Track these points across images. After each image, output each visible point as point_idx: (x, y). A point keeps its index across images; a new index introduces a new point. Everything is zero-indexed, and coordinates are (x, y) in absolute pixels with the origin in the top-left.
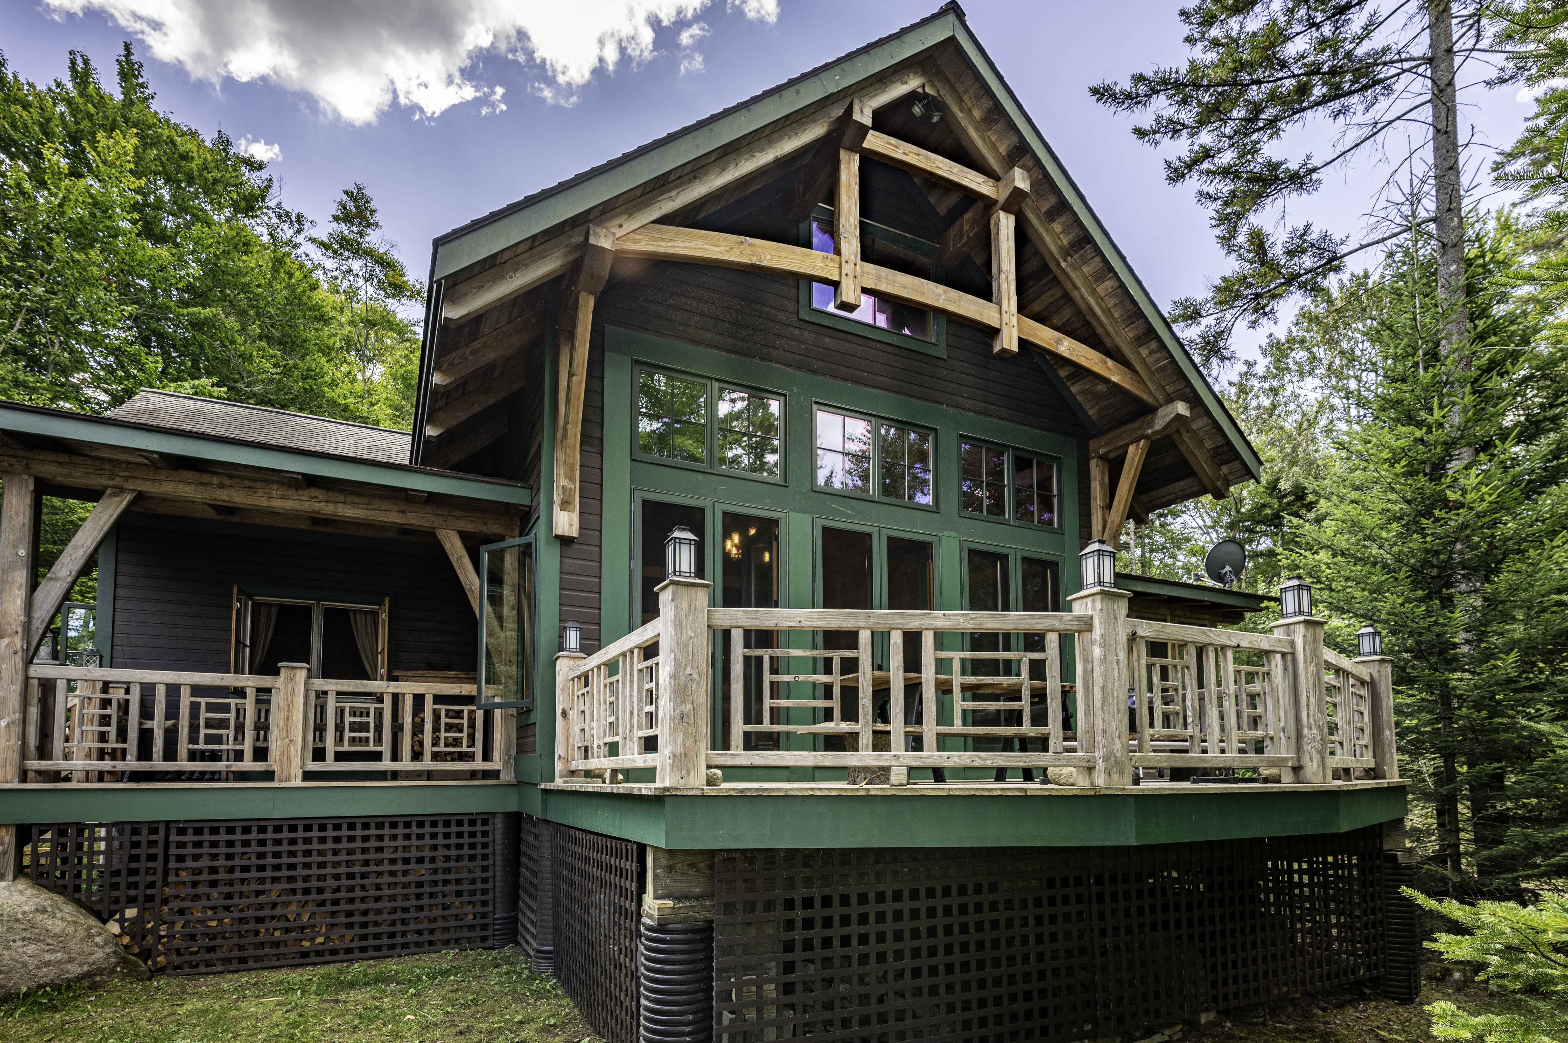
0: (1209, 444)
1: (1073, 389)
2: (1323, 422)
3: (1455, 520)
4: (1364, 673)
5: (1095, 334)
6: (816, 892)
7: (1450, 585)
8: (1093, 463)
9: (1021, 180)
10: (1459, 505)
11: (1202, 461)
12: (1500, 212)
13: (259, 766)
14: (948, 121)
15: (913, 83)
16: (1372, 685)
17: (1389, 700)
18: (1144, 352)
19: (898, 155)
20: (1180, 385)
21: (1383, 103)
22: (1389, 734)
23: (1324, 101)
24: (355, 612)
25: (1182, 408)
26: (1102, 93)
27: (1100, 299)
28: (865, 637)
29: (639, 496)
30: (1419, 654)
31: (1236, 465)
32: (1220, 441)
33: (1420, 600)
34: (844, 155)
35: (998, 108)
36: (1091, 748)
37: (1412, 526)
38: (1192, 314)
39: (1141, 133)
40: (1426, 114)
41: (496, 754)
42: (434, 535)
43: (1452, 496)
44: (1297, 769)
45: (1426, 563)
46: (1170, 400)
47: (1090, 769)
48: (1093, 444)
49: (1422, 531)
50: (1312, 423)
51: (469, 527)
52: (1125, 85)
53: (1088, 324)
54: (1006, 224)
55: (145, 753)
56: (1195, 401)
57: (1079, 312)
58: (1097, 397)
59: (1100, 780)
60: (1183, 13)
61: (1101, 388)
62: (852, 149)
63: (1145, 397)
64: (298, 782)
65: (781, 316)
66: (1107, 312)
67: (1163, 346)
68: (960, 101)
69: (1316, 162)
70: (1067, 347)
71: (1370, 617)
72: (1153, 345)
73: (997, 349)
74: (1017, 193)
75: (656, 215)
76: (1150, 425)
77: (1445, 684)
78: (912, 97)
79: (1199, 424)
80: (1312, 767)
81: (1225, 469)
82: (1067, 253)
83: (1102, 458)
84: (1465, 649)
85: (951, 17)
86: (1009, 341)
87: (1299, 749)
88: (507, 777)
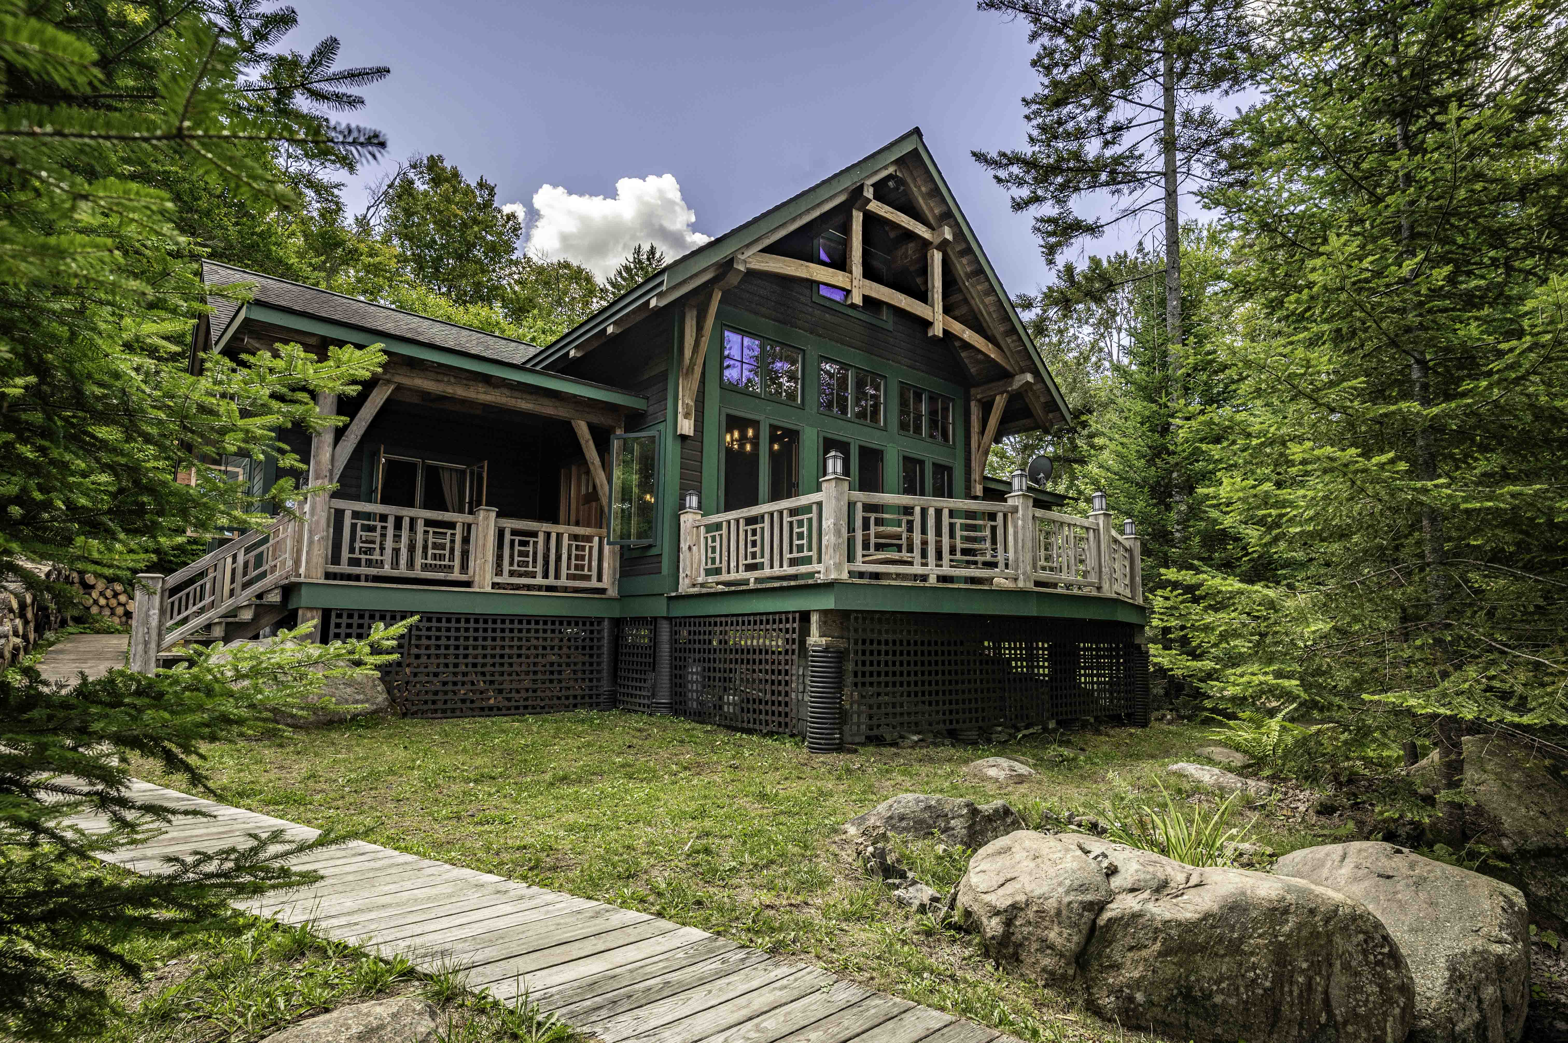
0: (1042, 400)
1: (963, 355)
2: (1094, 359)
3: (1172, 460)
4: (1127, 544)
5: (981, 325)
6: (890, 637)
7: (1171, 496)
8: (973, 404)
9: (948, 235)
10: (1174, 453)
11: (1038, 410)
12: (1210, 225)
13: (464, 578)
14: (907, 193)
15: (891, 170)
16: (1129, 551)
17: (1139, 565)
18: (1009, 340)
19: (882, 213)
20: (1028, 363)
21: (1139, 192)
22: (1138, 579)
23: (1107, 184)
24: (443, 468)
25: (1029, 377)
26: (979, 157)
27: (985, 306)
28: (918, 510)
29: (725, 411)
30: (1154, 537)
31: (1058, 414)
32: (1049, 398)
33: (1155, 505)
34: (855, 213)
35: (937, 188)
36: (1016, 569)
37: (1151, 462)
38: (1028, 305)
39: (999, 180)
40: (1161, 206)
41: (605, 577)
42: (569, 423)
43: (1171, 448)
44: (1099, 589)
45: (1158, 483)
46: (1023, 371)
47: (1016, 580)
48: (973, 391)
49: (1155, 465)
50: (1087, 359)
51: (596, 419)
52: (993, 154)
53: (977, 319)
54: (937, 257)
55: (395, 564)
56: (1036, 373)
57: (972, 310)
58: (978, 362)
59: (1021, 584)
60: (1024, 100)
61: (980, 356)
62: (859, 209)
63: (1008, 367)
64: (489, 589)
65: (803, 299)
66: (989, 314)
67: (1020, 339)
68: (914, 180)
69: (1102, 222)
70: (968, 335)
71: (1129, 514)
72: (1015, 337)
73: (930, 334)
74: (945, 241)
75: (760, 247)
76: (1011, 384)
77: (1165, 554)
78: (890, 177)
79: (1038, 386)
80: (1106, 586)
81: (1051, 416)
82: (969, 276)
83: (979, 401)
84: (1178, 535)
85: (915, 136)
86: (937, 330)
87: (1100, 578)
88: (612, 592)
